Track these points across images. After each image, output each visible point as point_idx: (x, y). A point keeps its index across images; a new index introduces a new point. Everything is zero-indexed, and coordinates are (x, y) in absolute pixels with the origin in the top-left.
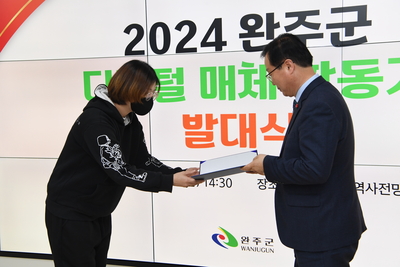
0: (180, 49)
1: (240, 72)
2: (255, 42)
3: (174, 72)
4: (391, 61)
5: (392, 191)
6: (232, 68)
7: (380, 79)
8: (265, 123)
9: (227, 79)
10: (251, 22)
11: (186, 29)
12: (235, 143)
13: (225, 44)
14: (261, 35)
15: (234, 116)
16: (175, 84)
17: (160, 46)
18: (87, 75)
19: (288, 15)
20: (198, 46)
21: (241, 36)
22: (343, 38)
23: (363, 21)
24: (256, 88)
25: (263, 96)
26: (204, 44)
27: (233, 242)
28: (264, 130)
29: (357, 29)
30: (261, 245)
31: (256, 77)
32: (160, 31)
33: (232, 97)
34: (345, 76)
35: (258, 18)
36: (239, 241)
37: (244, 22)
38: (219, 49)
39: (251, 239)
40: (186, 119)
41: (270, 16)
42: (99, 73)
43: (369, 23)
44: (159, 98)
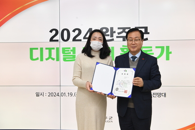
0: (74, 40)
3: (72, 49)
4: (156, 47)
5: (157, 96)
7: (153, 54)
10: (104, 30)
11: (77, 32)
14: (108, 35)
16: (72, 54)
17: (65, 38)
18: (31, 50)
19: (119, 28)
20: (82, 38)
23: (147, 33)
29: (145, 35)
32: (65, 32)
35: (107, 29)
41: (112, 29)
42: (37, 49)
43: (149, 33)
44: (65, 60)
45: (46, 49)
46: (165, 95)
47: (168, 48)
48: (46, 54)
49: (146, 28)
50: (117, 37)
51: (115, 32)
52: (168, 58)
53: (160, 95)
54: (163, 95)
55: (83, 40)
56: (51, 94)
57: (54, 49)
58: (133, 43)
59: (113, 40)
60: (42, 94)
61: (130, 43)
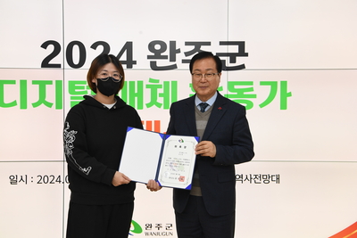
1: (147, 86)
2: (160, 63)
4: (262, 83)
5: (262, 180)
6: (140, 83)
7: (255, 96)
9: (136, 92)
10: (158, 47)
11: (100, 49)
13: (135, 63)
14: (165, 57)
19: (187, 44)
21: (149, 57)
22: (228, 64)
23: (242, 53)
24: (160, 100)
27: (138, 229)
29: (237, 58)
30: (163, 230)
31: (161, 91)
32: (76, 49)
33: (140, 107)
34: (230, 93)
35: (163, 45)
36: (143, 227)
37: (151, 46)
39: (154, 226)
41: (173, 44)
42: (14, 82)
43: (246, 55)
45: (34, 82)
46: (278, 179)
47: (284, 84)
48: (33, 93)
50: (184, 61)
51: (179, 51)
52: (284, 106)
53: (267, 179)
54: (274, 178)
56: (43, 179)
57: (50, 83)
58: (203, 80)
59: (174, 67)
60: (24, 180)
61: (197, 79)
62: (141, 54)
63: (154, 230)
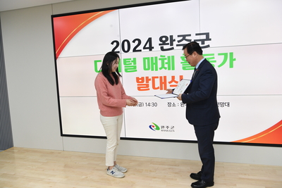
0: (135, 50)
1: (160, 59)
2: (165, 47)
3: (132, 60)
4: (219, 54)
5: (220, 105)
6: (156, 58)
7: (215, 61)
8: (171, 80)
9: (154, 62)
10: (164, 39)
11: (137, 42)
12: (158, 88)
13: (153, 48)
14: (168, 44)
15: (157, 77)
16: (133, 65)
17: (126, 49)
18: (96, 62)
19: (179, 36)
20: (142, 49)
21: (160, 44)
22: (201, 45)
23: (208, 39)
24: (166, 66)
25: (169, 69)
26: (145, 48)
27: (158, 128)
28: (170, 83)
29: (206, 42)
31: (166, 61)
32: (126, 43)
33: (156, 70)
35: (166, 37)
36: (160, 127)
37: (161, 39)
38: (151, 50)
40: (138, 79)
41: (171, 37)
42: (100, 61)
43: (210, 40)
44: (126, 71)
47: (231, 54)
49: (207, 35)
50: (177, 45)
51: (174, 40)
52: (231, 66)
53: (222, 104)
54: (227, 104)
55: (143, 50)
59: (173, 48)
62: (156, 43)
63: (165, 129)
